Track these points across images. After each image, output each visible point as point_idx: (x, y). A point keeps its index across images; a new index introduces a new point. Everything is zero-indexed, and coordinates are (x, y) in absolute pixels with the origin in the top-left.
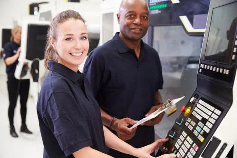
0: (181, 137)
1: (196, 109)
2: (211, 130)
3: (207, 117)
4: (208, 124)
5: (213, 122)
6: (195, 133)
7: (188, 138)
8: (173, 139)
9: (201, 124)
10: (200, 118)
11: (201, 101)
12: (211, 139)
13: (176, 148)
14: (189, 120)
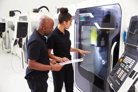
0: (119, 70)
1: (124, 60)
2: (132, 67)
3: (130, 63)
4: (130, 65)
5: (133, 65)
6: (125, 69)
7: (122, 70)
8: (115, 71)
9: (127, 65)
10: (127, 63)
11: (126, 57)
12: (132, 71)
13: (117, 74)
14: (122, 64)
